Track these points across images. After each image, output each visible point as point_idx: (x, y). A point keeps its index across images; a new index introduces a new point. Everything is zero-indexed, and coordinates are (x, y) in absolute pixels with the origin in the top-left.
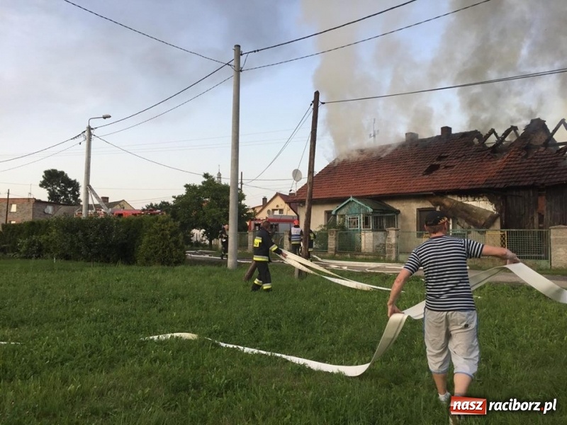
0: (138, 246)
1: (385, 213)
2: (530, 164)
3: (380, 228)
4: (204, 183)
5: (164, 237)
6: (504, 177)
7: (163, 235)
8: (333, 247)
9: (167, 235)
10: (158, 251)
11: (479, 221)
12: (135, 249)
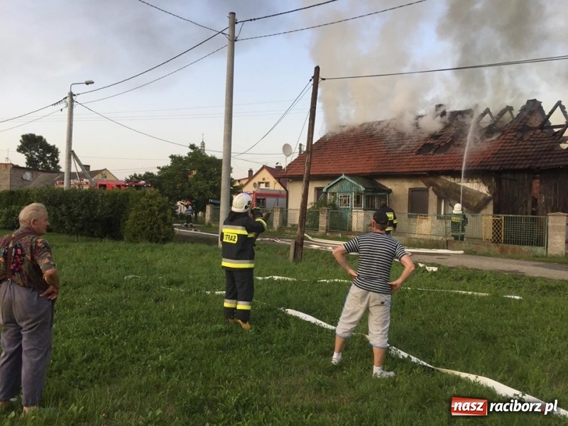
0: (124, 221)
1: (377, 192)
2: (526, 147)
3: (372, 207)
4: (190, 154)
5: (152, 213)
6: (499, 159)
7: (150, 210)
8: (324, 226)
9: (154, 211)
10: (145, 228)
11: (471, 203)
12: (121, 224)
